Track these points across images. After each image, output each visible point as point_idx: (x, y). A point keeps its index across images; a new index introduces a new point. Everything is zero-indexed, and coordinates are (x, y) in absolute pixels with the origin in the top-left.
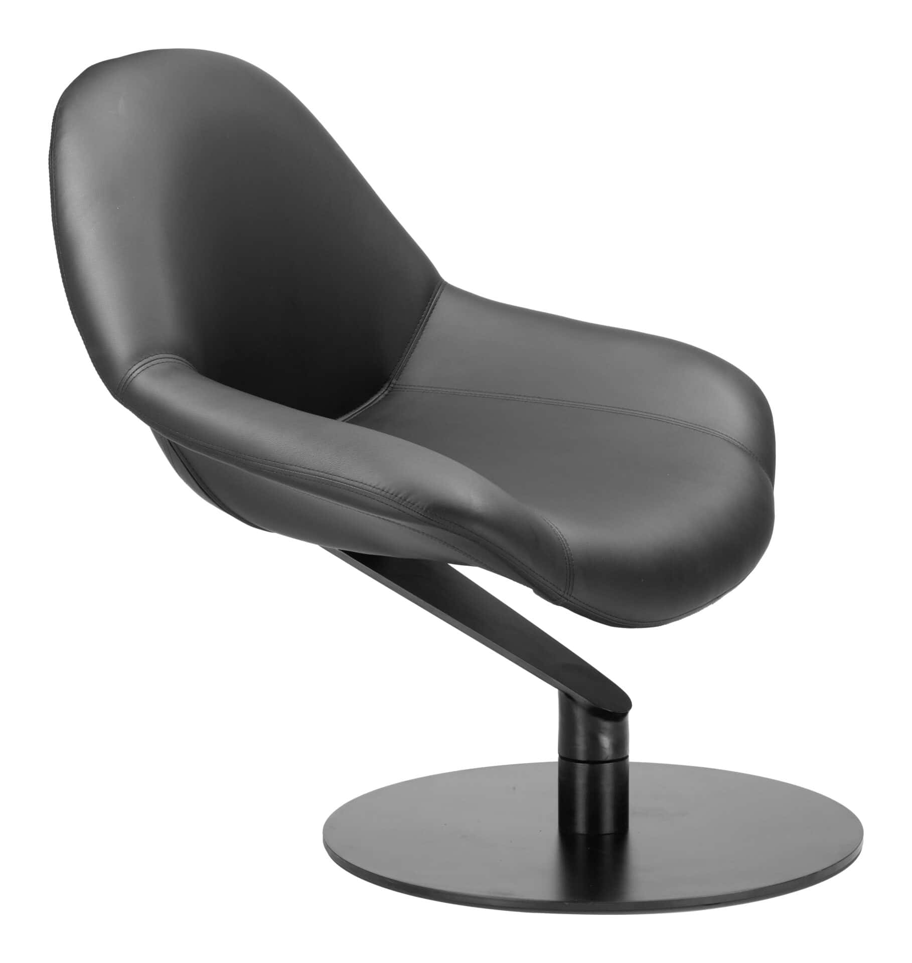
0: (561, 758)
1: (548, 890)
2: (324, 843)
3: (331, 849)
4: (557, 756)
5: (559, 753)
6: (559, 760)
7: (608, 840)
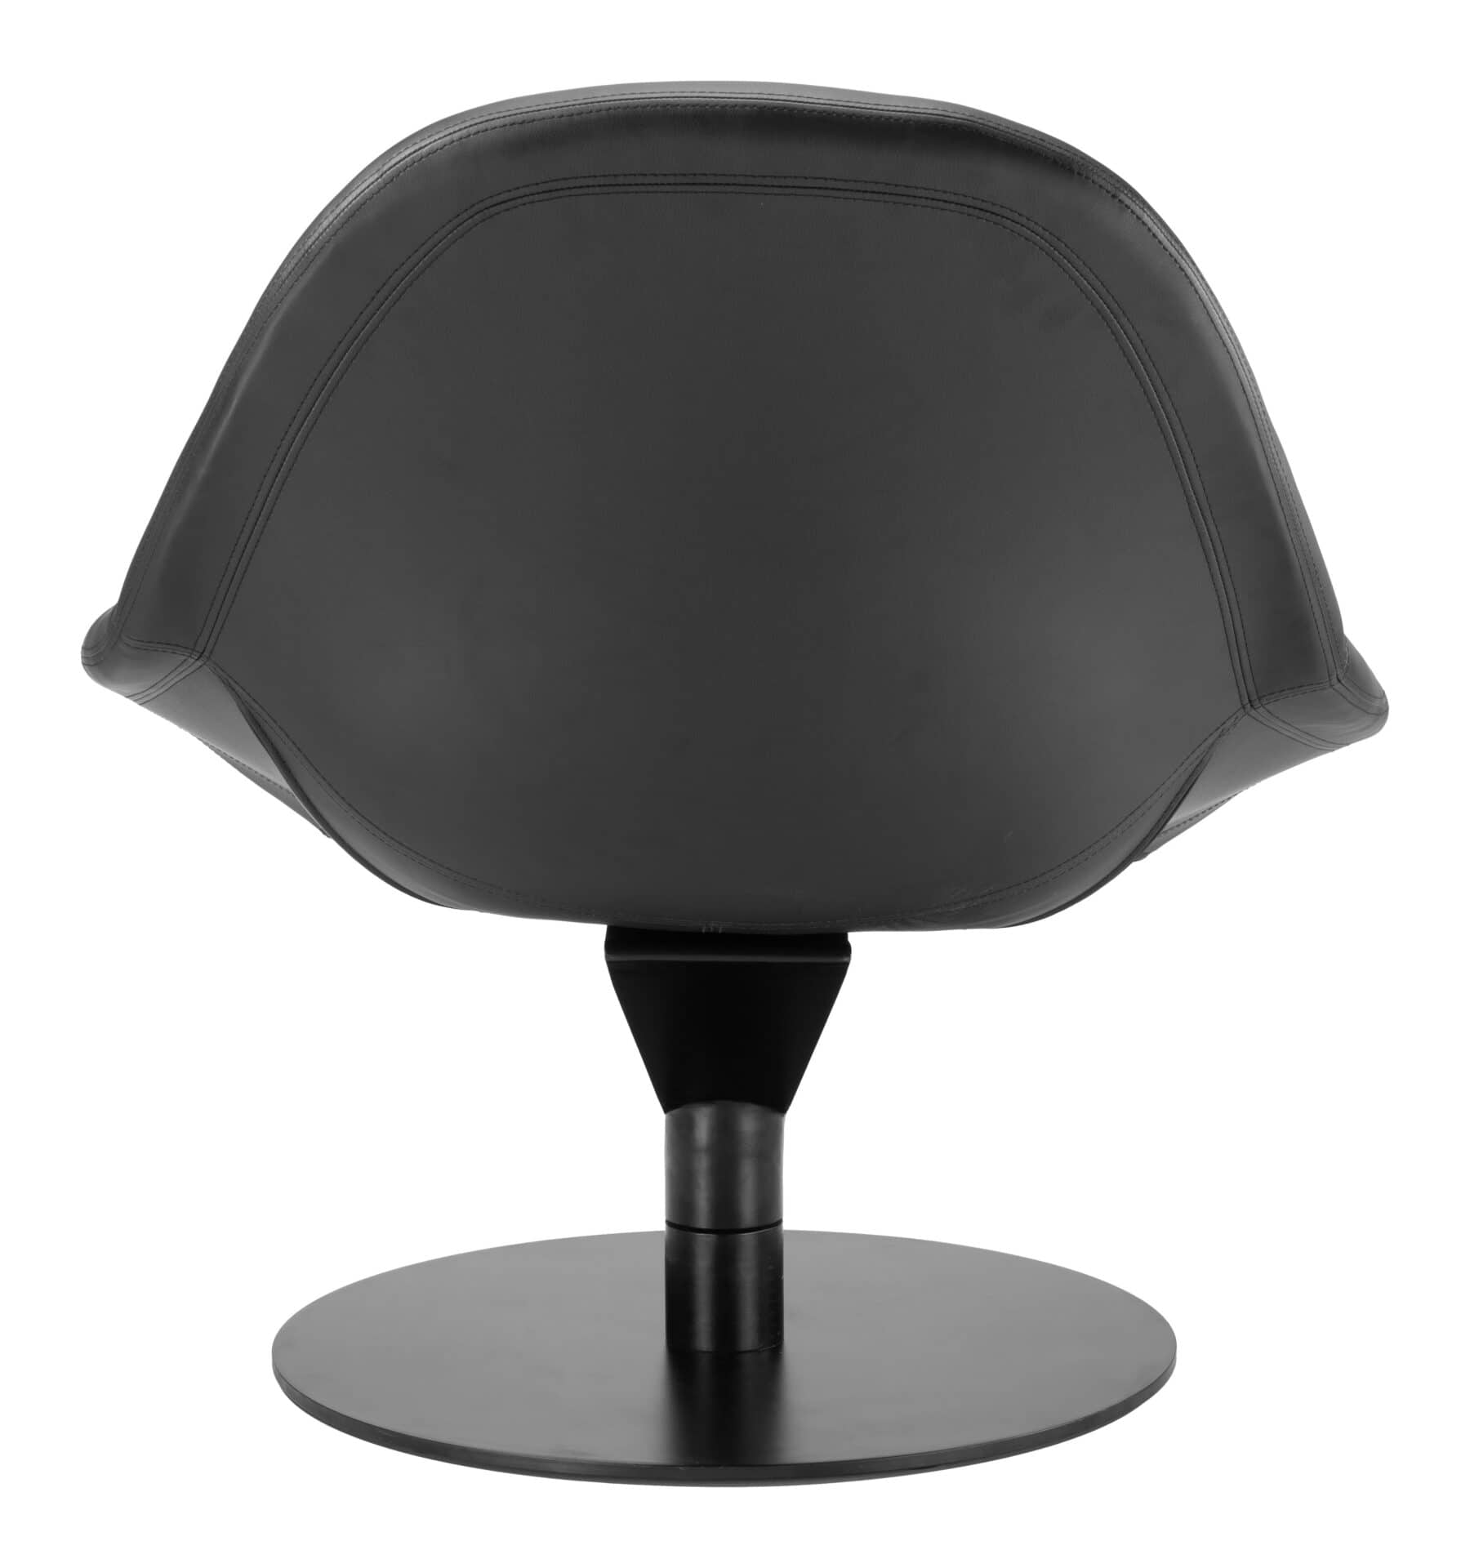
1: (649, 1446)
2: (275, 1373)
3: (286, 1381)
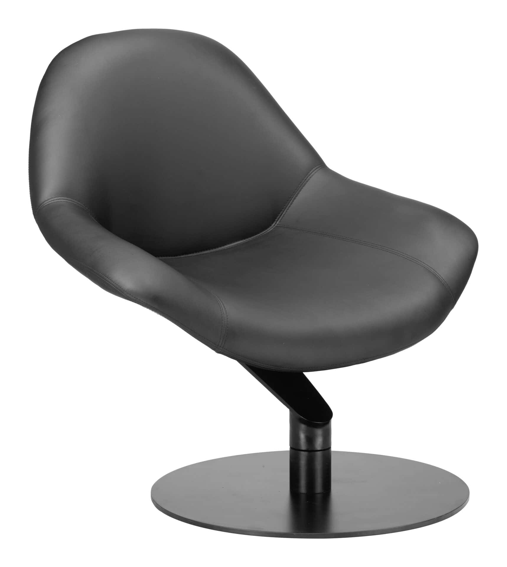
0: (291, 448)
1: (284, 528)
2: (152, 499)
3: (156, 502)
4: (289, 447)
5: (290, 446)
6: (290, 449)
7: (319, 497)
